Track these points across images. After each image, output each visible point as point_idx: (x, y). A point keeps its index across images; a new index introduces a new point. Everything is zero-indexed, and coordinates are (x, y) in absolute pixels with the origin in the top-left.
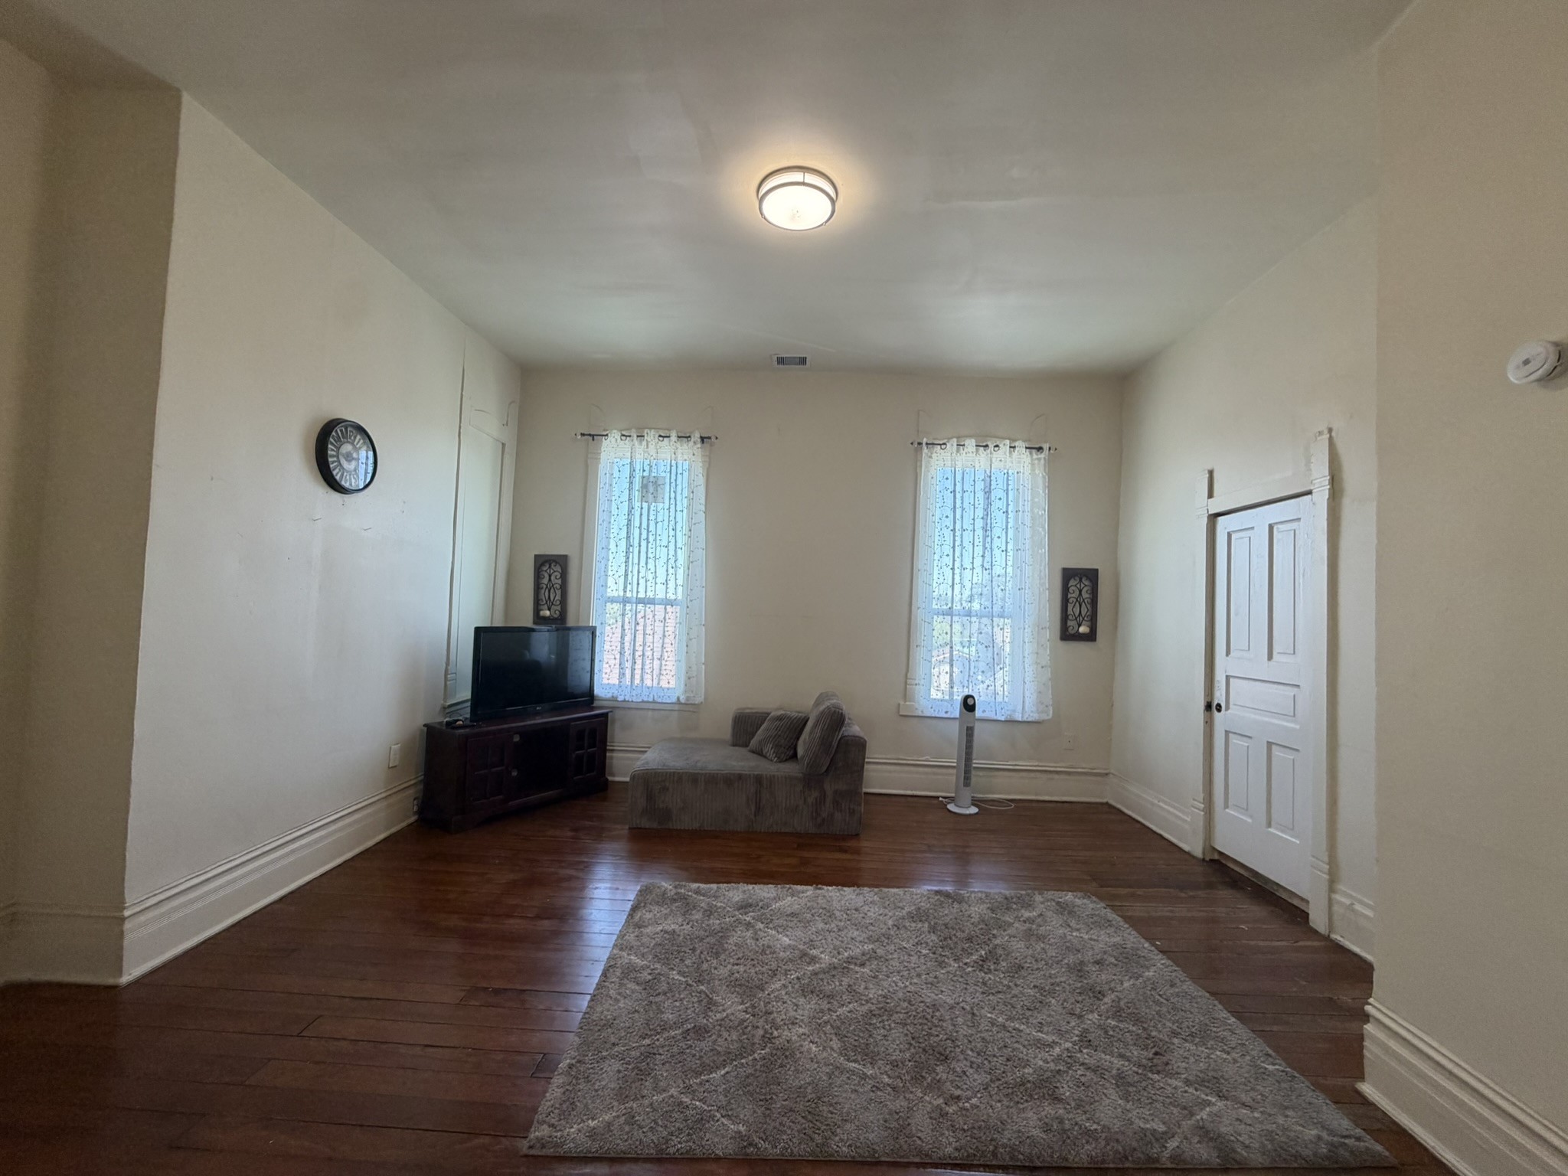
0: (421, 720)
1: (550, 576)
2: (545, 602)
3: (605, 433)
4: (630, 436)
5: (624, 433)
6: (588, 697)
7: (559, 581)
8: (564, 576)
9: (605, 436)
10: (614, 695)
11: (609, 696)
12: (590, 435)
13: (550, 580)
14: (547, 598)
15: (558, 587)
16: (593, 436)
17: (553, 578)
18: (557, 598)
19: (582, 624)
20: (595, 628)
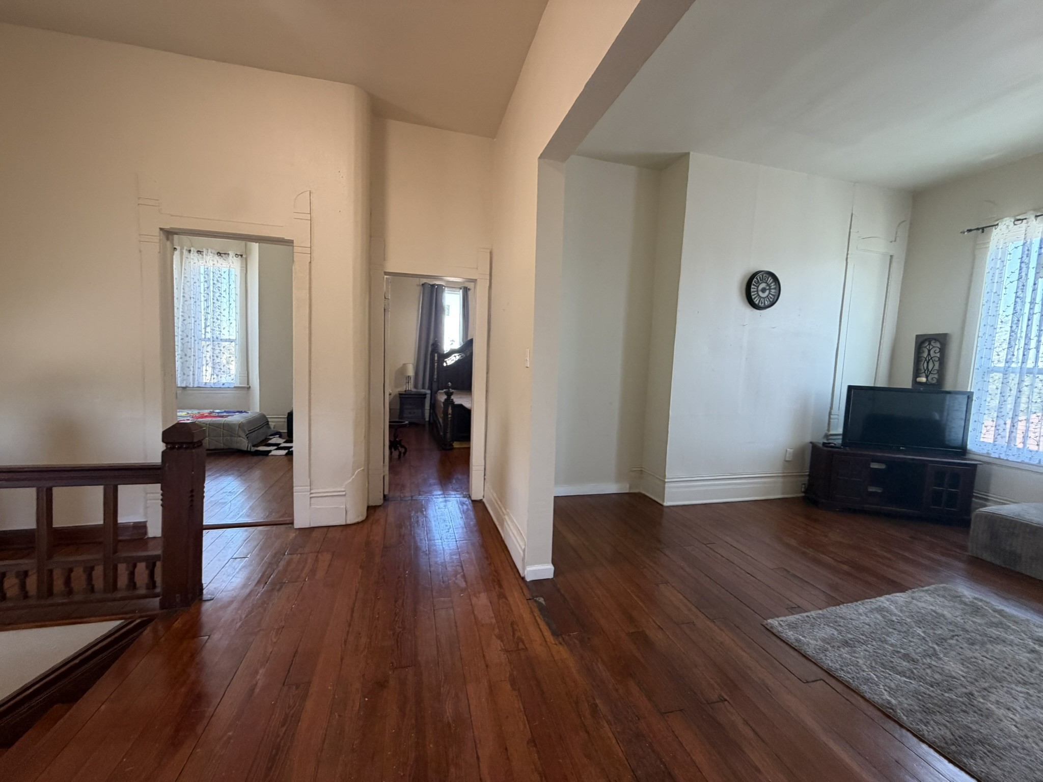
0: (808, 439)
1: (929, 351)
2: (923, 371)
3: (996, 223)
4: (1025, 219)
5: (1018, 217)
6: (962, 450)
7: (938, 355)
8: (943, 351)
9: (995, 225)
10: (989, 452)
11: (985, 452)
12: (978, 229)
13: (929, 354)
14: (925, 368)
15: (937, 359)
16: (983, 229)
17: (932, 352)
18: (935, 368)
19: (958, 389)
20: (972, 393)
